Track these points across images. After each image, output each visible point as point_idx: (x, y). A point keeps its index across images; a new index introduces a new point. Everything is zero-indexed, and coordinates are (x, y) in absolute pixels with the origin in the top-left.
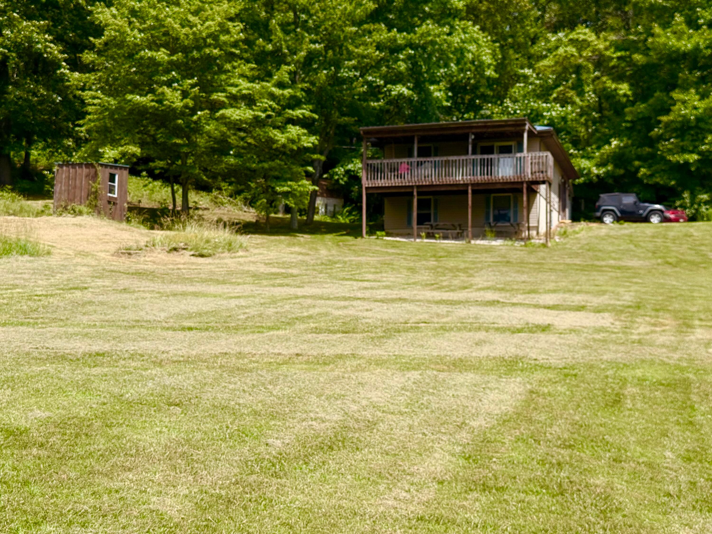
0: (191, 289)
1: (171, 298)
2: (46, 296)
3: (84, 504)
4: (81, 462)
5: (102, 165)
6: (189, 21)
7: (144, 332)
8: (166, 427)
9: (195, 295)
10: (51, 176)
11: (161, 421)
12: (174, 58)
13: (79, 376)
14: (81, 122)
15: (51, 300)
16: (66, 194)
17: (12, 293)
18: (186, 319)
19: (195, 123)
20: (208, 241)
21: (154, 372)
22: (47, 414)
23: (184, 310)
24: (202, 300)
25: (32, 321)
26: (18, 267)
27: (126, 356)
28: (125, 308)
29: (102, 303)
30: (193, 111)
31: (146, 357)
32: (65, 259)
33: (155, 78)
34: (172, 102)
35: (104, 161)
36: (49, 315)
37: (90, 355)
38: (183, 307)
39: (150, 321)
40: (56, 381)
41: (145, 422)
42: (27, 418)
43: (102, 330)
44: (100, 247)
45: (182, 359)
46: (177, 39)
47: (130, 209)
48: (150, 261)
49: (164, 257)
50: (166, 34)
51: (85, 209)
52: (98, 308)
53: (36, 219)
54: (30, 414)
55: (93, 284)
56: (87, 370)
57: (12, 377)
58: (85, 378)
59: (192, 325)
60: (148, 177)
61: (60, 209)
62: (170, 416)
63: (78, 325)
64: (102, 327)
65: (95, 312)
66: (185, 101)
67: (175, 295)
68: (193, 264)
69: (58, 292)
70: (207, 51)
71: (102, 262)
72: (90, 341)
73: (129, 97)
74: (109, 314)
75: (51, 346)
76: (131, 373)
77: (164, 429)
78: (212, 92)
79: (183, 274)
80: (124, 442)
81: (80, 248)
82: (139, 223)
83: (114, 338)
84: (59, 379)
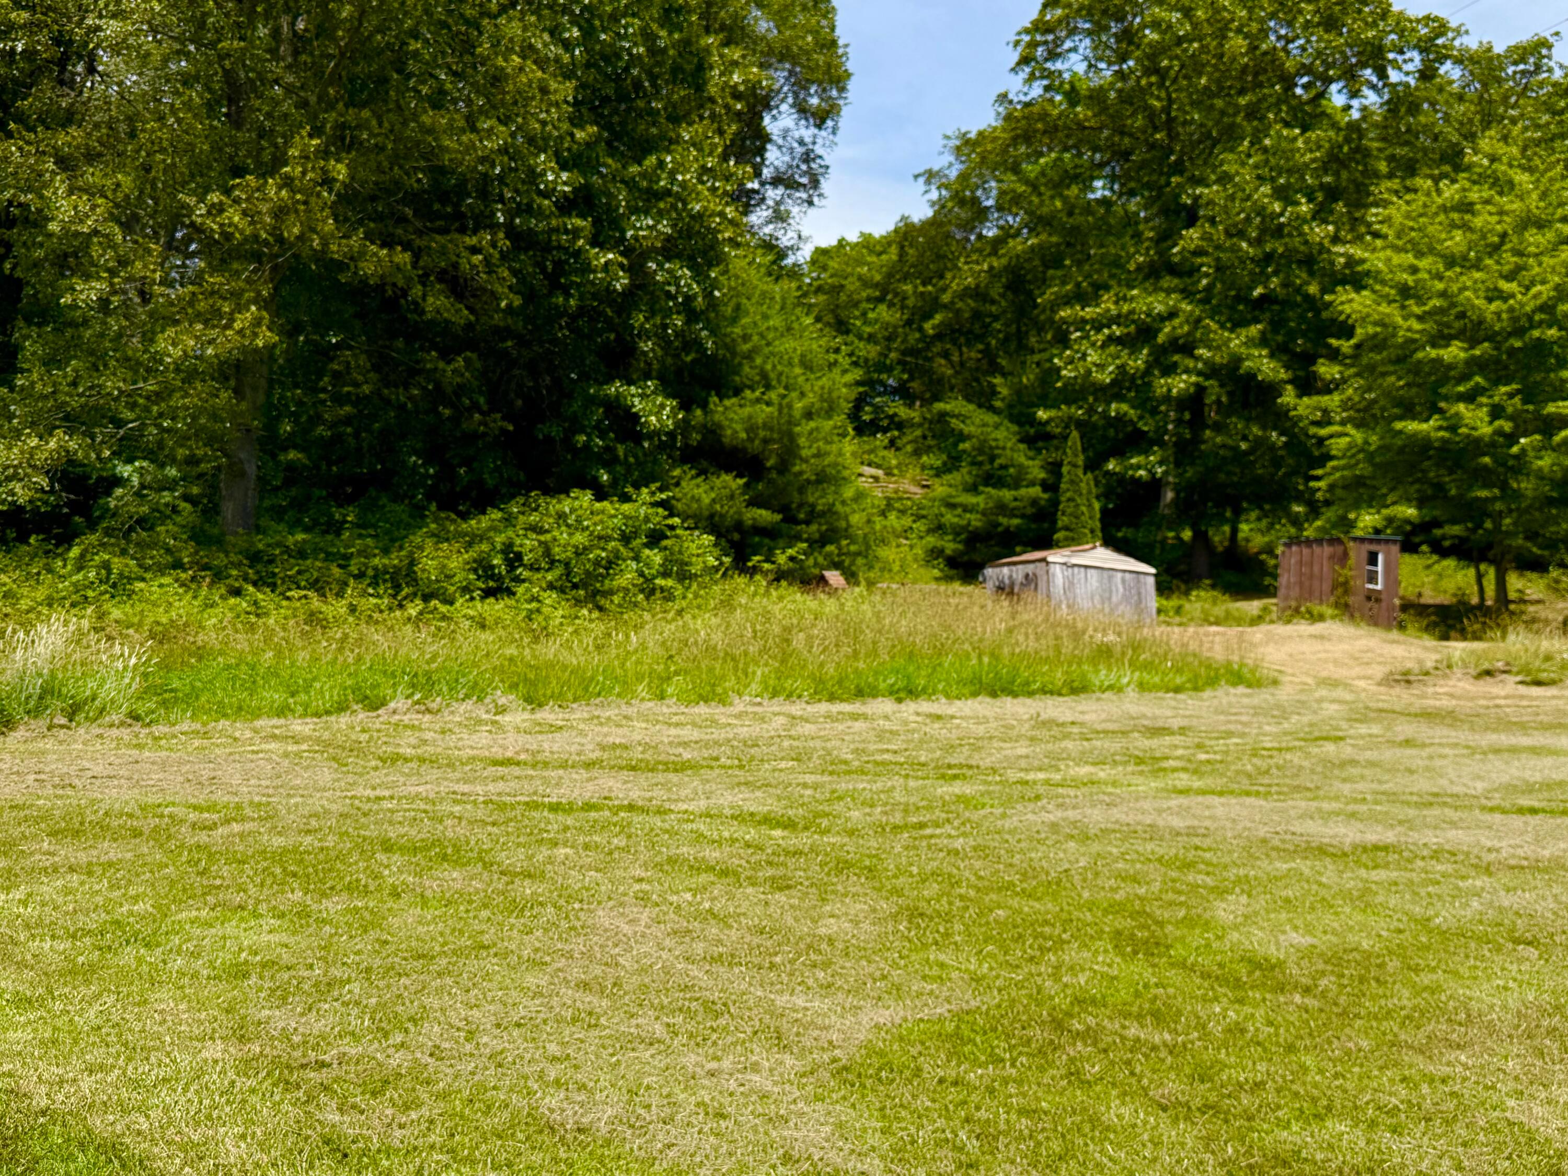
0: (1525, 741)
1: (1490, 756)
2: (1280, 750)
3: (1390, 1095)
4: (1375, 1024)
5: (1355, 539)
6: (1501, 291)
7: (1449, 813)
8: (1515, 980)
9: (1535, 751)
10: (1272, 562)
11: (1503, 969)
12: (1477, 352)
13: (1351, 880)
14: (1319, 472)
15: (1288, 756)
16: (1297, 589)
17: (1227, 745)
18: (1523, 792)
19: (1516, 457)
20: (1548, 658)
21: (1478, 883)
22: (1309, 940)
23: (1518, 778)
24: (1548, 761)
25: (1261, 789)
26: (1230, 704)
27: (1425, 853)
28: (1411, 772)
29: (1372, 764)
30: (1512, 438)
31: (1461, 857)
32: (1302, 691)
33: (1443, 391)
34: (1474, 428)
35: (1359, 533)
36: (1288, 781)
37: (1365, 850)
38: (1514, 772)
39: (1457, 796)
40: (1315, 887)
41: (1476, 967)
42: (1277, 943)
43: (1378, 808)
44: (1357, 671)
45: (1525, 863)
46: (1480, 323)
47: (1405, 607)
48: (1445, 694)
49: (1468, 687)
50: (1462, 315)
51: (1328, 611)
52: (1366, 772)
53: (1249, 630)
54: (1282, 938)
55: (1352, 732)
56: (1363, 873)
57: (1246, 876)
58: (1360, 885)
59: (1536, 804)
60: (1432, 552)
61: (1289, 612)
62: (1520, 961)
63: (1337, 798)
64: (1376, 802)
65: (1362, 777)
66: (1497, 423)
67: (1497, 751)
68: (1522, 697)
69: (1297, 743)
70: (1536, 333)
71: (1363, 695)
72: (1360, 826)
73: (1399, 425)
74: (1386, 782)
75: (1298, 830)
76: (1438, 883)
77: (1511, 984)
78: (1546, 401)
79: (1507, 715)
80: (1443, 998)
81: (1324, 674)
82: (1420, 629)
83: (1400, 822)
84: (1320, 884)
